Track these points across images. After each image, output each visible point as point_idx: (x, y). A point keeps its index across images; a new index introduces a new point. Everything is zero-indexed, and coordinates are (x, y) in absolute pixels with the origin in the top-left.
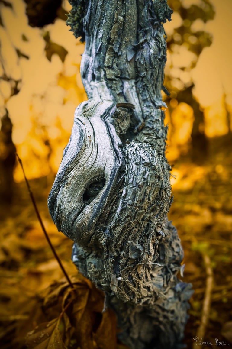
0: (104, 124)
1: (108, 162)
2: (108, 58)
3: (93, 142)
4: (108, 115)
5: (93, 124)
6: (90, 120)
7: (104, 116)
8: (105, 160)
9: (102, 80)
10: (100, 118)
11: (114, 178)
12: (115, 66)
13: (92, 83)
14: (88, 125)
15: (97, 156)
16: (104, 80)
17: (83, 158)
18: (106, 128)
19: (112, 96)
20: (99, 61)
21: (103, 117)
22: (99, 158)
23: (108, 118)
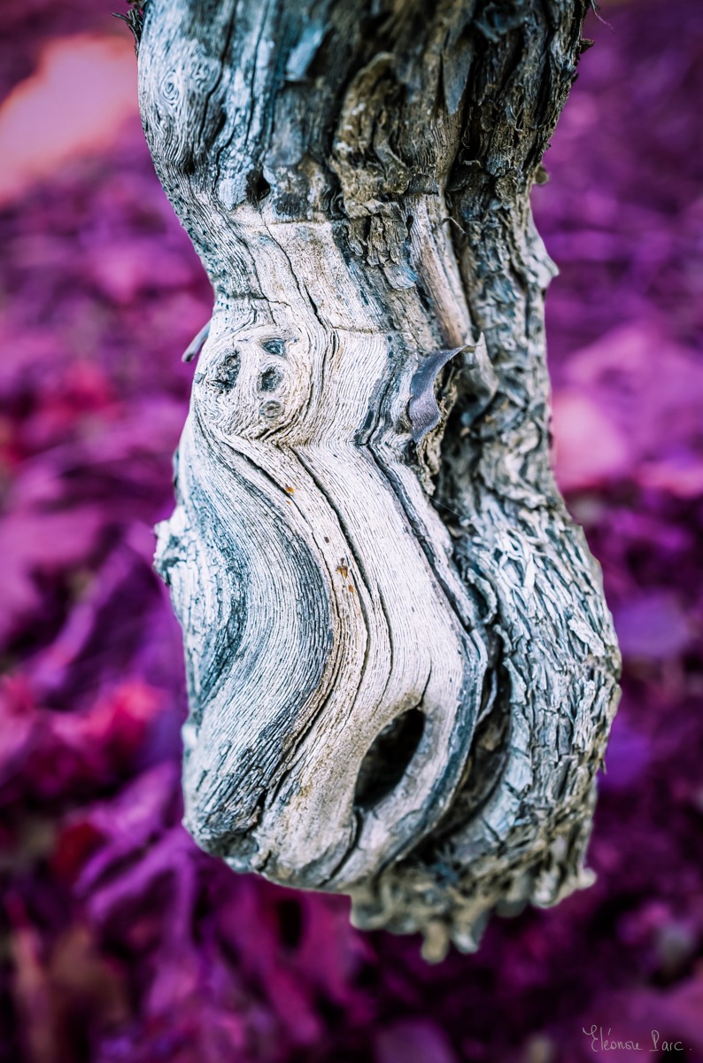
0: (375, 475)
1: (437, 665)
2: (355, 113)
3: (363, 590)
4: (382, 423)
5: (327, 487)
6: (308, 464)
7: (369, 432)
8: (426, 657)
9: (310, 213)
10: (352, 447)
11: (471, 725)
12: (382, 147)
13: (246, 215)
14: (306, 496)
15: (395, 653)
16: (321, 216)
17: (344, 680)
18: (391, 498)
19: (373, 307)
20: (304, 122)
21: (364, 441)
22: (402, 660)
23: (386, 438)
